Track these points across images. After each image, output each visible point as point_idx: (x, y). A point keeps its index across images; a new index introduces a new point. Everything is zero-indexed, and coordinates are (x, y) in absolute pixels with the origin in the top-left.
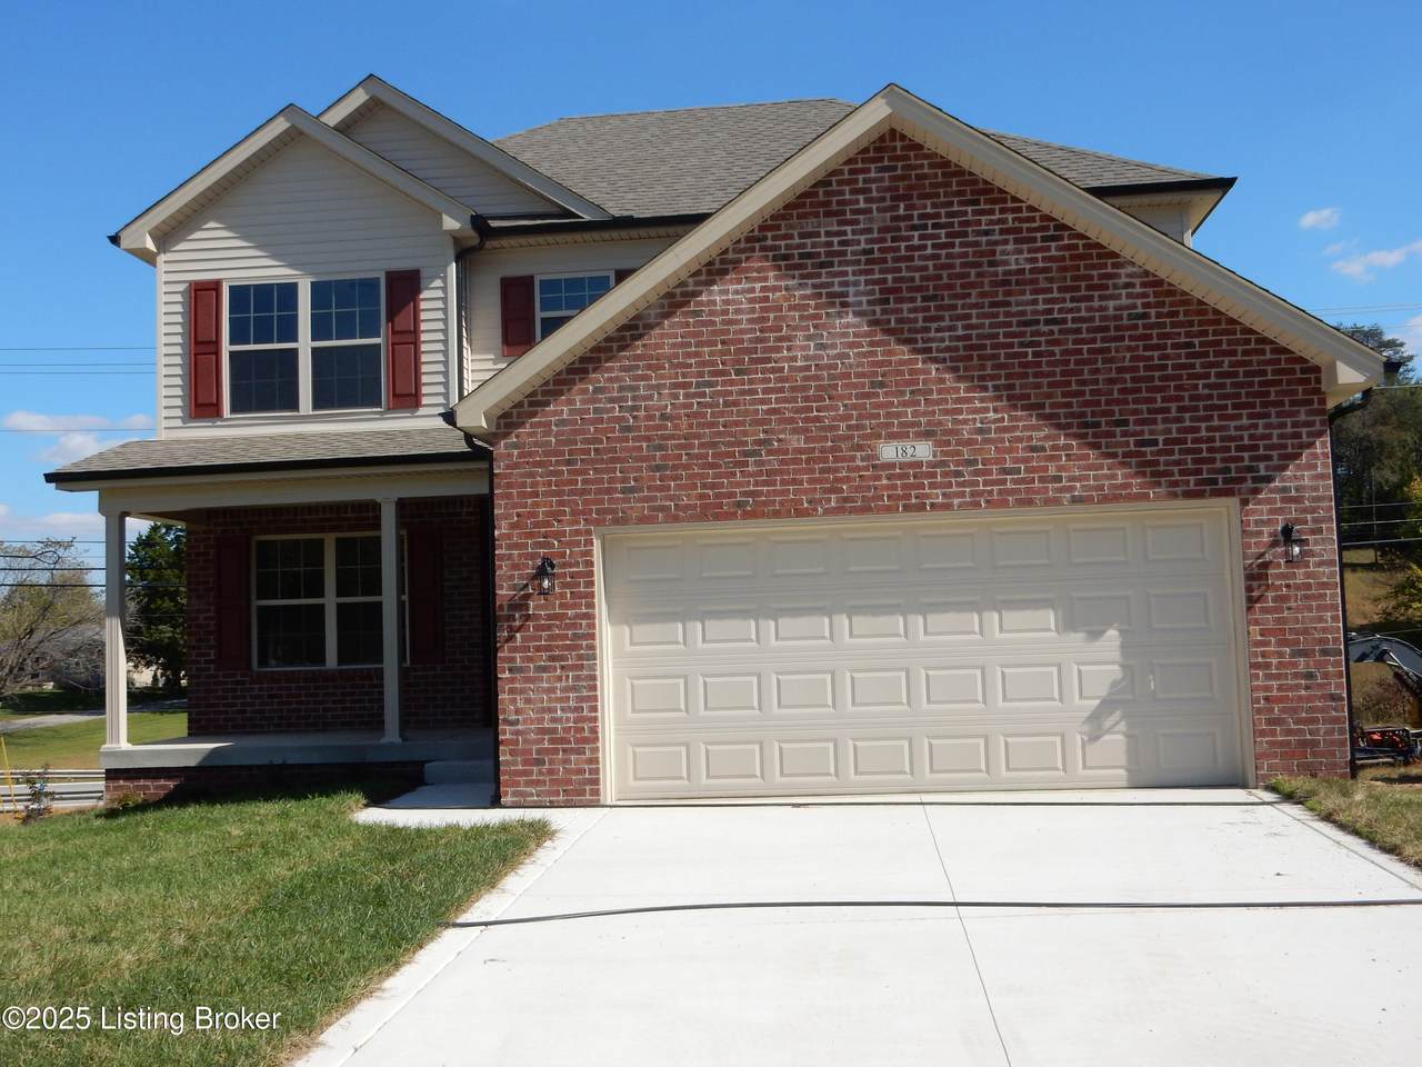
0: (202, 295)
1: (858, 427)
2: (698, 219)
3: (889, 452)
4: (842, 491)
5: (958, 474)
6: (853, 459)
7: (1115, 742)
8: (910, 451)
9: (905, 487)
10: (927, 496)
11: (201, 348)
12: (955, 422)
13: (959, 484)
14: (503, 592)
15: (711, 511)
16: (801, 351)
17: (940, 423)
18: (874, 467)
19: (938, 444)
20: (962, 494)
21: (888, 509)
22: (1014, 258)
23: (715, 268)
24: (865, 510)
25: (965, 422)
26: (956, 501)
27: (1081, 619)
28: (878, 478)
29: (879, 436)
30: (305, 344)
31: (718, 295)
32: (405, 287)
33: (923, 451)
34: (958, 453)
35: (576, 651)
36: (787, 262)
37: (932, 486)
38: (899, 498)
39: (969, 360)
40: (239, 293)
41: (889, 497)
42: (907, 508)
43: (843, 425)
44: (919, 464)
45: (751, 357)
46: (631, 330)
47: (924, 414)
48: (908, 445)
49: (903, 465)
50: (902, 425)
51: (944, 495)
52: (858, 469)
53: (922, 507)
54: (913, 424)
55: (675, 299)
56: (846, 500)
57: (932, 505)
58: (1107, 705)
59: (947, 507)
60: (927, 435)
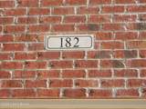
1: (29, 20)
3: (54, 42)
4: (8, 75)
5: (117, 64)
6: (21, 47)
8: (73, 42)
9: (67, 74)
10: (87, 84)
12: (117, 18)
13: (118, 74)
17: (102, 19)
18: (40, 55)
19: (99, 36)
20: (121, 83)
21: (50, 95)
24: (28, 94)
25: (126, 18)
26: (114, 89)
28: (43, 65)
29: (46, 29)
33: (86, 42)
34: (118, 45)
37: (93, 74)
38: (60, 83)
41: (51, 83)
42: (67, 94)
43: (16, 19)
44: (81, 54)
47: (89, 11)
48: (72, 35)
49: (65, 55)
50: (68, 19)
51: (103, 83)
54: (78, 19)
56: (11, 84)
57: (92, 92)
59: (105, 94)
60: (91, 28)
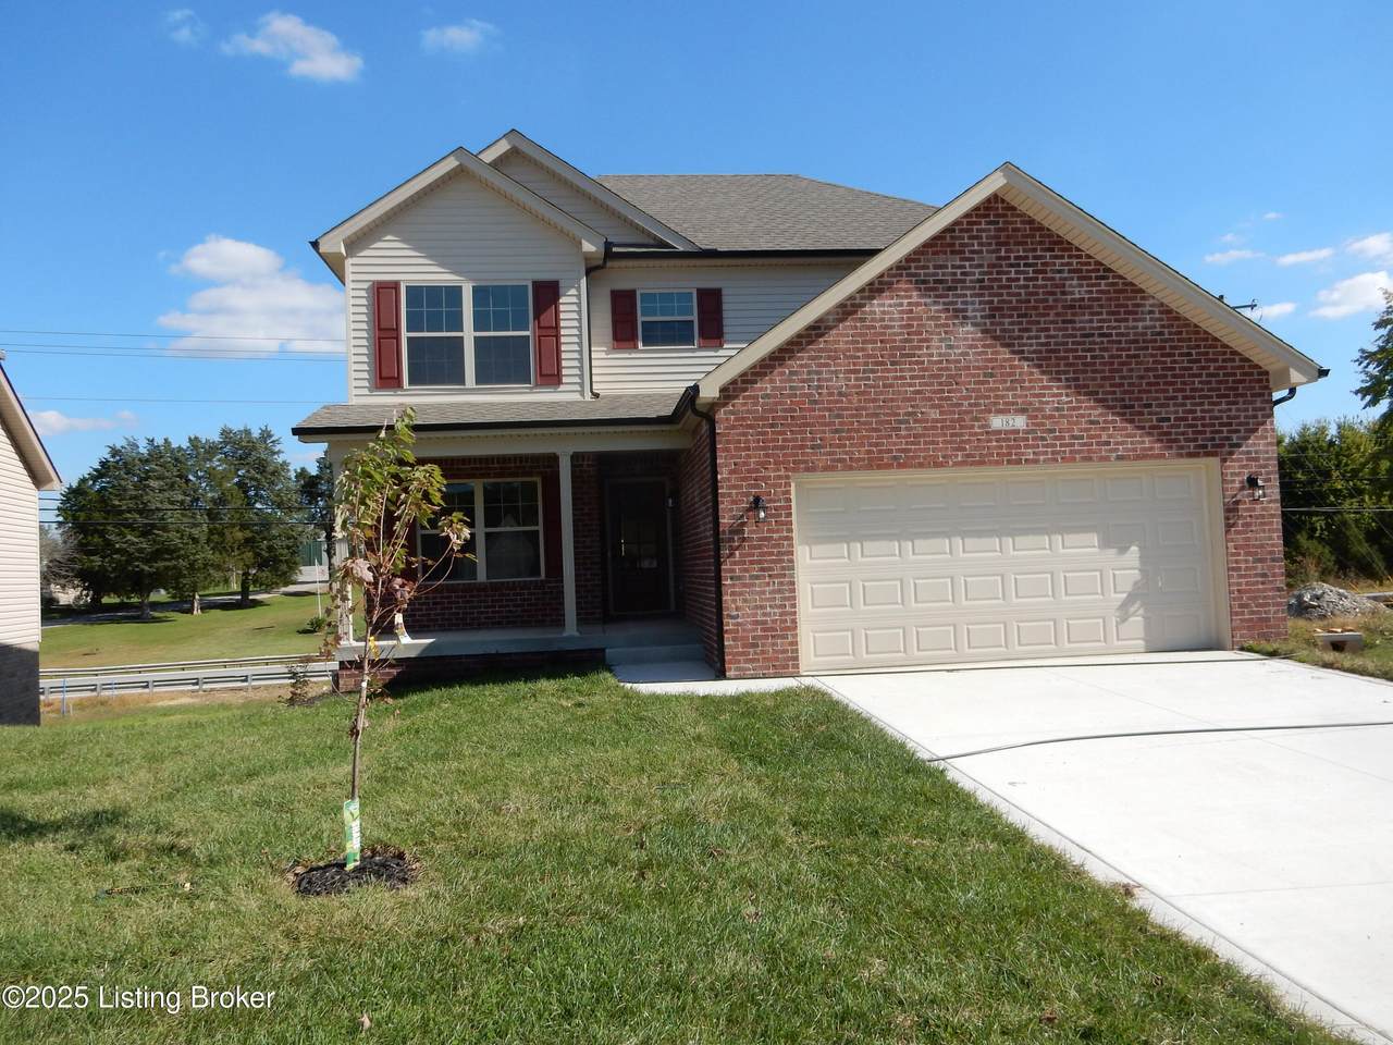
0: (383, 293)
1: (976, 405)
2: (872, 253)
3: (997, 422)
4: (965, 449)
5: (1043, 439)
6: (972, 427)
7: (1137, 622)
8: (1011, 422)
9: (1008, 447)
10: (1023, 454)
11: (383, 335)
12: (1041, 402)
13: (1043, 446)
14: (725, 521)
15: (875, 463)
16: (936, 348)
17: (1031, 403)
18: (987, 433)
19: (1030, 417)
20: (1046, 453)
21: (997, 463)
22: (1078, 290)
23: (875, 289)
24: (981, 463)
25: (1047, 403)
26: (1042, 458)
27: (1114, 540)
28: (990, 441)
29: (990, 412)
30: (469, 334)
31: (877, 306)
32: (547, 294)
33: (1020, 422)
34: (1043, 424)
35: (779, 565)
36: (926, 286)
37: (1026, 447)
38: (1004, 455)
39: (1048, 360)
40: (415, 293)
41: (997, 454)
42: (1009, 462)
43: (966, 403)
44: (1017, 432)
45: (901, 352)
46: (816, 330)
47: (1020, 396)
48: (1010, 417)
49: (1006, 432)
50: (1006, 403)
51: (1034, 453)
52: (976, 434)
53: (1019, 462)
54: (1013, 403)
55: (847, 309)
56: (968, 456)
57: (1026, 460)
58: (1131, 598)
59: (1036, 461)
60: (1023, 411)
